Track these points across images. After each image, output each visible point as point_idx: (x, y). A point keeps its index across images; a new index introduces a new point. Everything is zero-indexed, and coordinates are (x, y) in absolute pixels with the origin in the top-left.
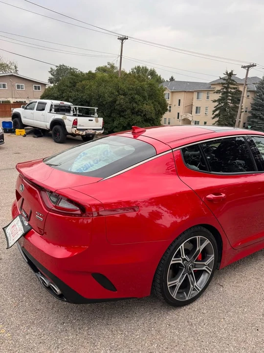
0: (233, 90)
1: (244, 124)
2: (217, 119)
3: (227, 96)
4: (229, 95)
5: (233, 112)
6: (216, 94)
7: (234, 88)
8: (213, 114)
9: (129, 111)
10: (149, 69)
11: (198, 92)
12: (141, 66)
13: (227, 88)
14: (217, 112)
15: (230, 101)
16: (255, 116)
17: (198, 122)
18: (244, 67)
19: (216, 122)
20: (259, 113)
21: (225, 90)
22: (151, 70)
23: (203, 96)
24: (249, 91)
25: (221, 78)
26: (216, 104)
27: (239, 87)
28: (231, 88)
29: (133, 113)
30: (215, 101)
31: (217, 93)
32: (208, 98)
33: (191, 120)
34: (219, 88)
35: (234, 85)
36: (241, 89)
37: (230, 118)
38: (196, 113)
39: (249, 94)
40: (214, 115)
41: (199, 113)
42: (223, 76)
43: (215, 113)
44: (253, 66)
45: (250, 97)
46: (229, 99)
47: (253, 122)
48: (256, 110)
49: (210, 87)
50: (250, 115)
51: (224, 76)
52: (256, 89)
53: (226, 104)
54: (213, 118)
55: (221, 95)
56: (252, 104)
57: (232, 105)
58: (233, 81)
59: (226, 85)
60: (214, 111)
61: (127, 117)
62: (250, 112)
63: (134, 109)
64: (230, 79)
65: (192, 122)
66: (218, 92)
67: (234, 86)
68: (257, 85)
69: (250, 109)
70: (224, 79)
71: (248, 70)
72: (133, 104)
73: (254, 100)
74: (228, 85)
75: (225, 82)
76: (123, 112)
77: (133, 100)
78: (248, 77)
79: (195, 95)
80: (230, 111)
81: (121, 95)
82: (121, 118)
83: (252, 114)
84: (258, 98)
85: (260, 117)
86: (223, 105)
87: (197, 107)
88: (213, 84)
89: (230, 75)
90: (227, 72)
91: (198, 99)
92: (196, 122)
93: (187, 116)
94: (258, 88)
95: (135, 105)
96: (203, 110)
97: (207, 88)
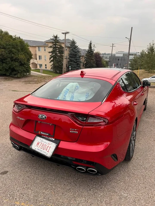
0: (58, 46)
1: (66, 65)
2: (52, 63)
3: (56, 50)
4: (57, 49)
5: (60, 59)
6: (49, 48)
7: (59, 45)
8: (50, 60)
9: (9, 59)
11: (39, 47)
13: (55, 45)
14: (52, 59)
15: (58, 53)
16: (71, 61)
17: (42, 65)
18: (63, 33)
19: (52, 64)
20: (73, 59)
21: (54, 46)
23: (42, 49)
24: (67, 47)
25: (51, 39)
26: (51, 54)
27: (62, 44)
28: (58, 45)
30: (50, 52)
31: (50, 47)
32: (45, 50)
33: (37, 63)
34: (51, 45)
35: (59, 43)
36: (63, 46)
37: (59, 62)
38: (40, 59)
39: (66, 48)
40: (50, 61)
41: (41, 59)
42: (52, 38)
43: (51, 60)
44: (68, 33)
45: (67, 50)
46: (57, 51)
47: (71, 64)
48: (71, 57)
49: (45, 44)
50: (69, 60)
51: (53, 38)
52: (70, 46)
53: (56, 54)
54: (50, 62)
55: (52, 49)
56: (69, 54)
57: (59, 55)
58: (58, 41)
59: (55, 43)
60: (50, 58)
61: (8, 63)
62: (68, 58)
63: (12, 57)
64: (56, 39)
65: (38, 65)
66: (51, 47)
67: (59, 44)
68: (70, 44)
69: (68, 57)
70: (53, 40)
71: (65, 35)
72: (11, 55)
73: (70, 52)
74: (56, 43)
75: (53, 41)
76: (5, 60)
77: (11, 52)
78: (66, 39)
79: (37, 48)
80: (59, 58)
82: (4, 64)
83: (70, 60)
84: (71, 51)
85: (74, 61)
86: (54, 54)
87: (39, 56)
88: (47, 42)
89: (56, 37)
90: (54, 36)
91: (39, 51)
92: (40, 64)
93: (34, 61)
94: (71, 45)
95: (13, 55)
96: (43, 58)
97: (44, 45)
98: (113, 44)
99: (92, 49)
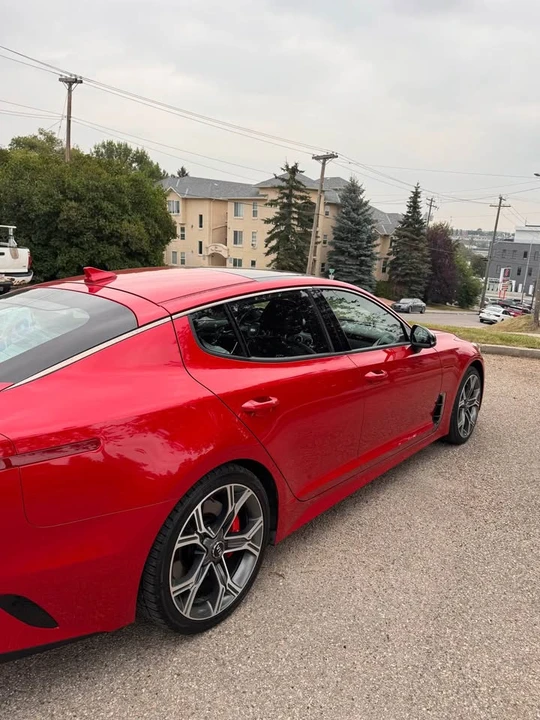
0: (299, 202)
1: (323, 265)
2: (274, 256)
3: (291, 212)
4: (294, 209)
5: (302, 244)
6: (269, 208)
7: (302, 198)
8: (266, 246)
9: (89, 235)
10: (134, 149)
11: (237, 202)
12: (115, 143)
13: (289, 196)
14: (274, 243)
15: (296, 223)
16: (340, 251)
17: (240, 261)
18: (317, 158)
19: (273, 261)
20: (345, 245)
21: (285, 201)
22: (138, 152)
23: (246, 209)
24: (329, 204)
25: (276, 178)
26: (271, 226)
27: (310, 195)
28: (296, 197)
29: (100, 239)
30: (268, 221)
31: (271, 205)
32: (255, 214)
33: (226, 256)
34: (273, 196)
35: (301, 191)
36: (314, 199)
37: (297, 254)
38: (235, 243)
39: (328, 208)
40: (268, 249)
41: (241, 242)
42: (281, 173)
43: (270, 245)
44: (333, 156)
45: (330, 215)
46: (294, 218)
47: (337, 261)
48: (342, 239)
49: (257, 194)
50: (332, 249)
51: (283, 173)
52: (339, 200)
53: (289, 226)
54: (267, 254)
55: (278, 210)
56: (334, 229)
57: (299, 229)
58: (299, 182)
59: (287, 191)
60: (268, 241)
61: (86, 246)
62: (331, 244)
63: (100, 230)
64: (293, 178)
65: (228, 261)
66: (273, 203)
67: (302, 194)
68: (341, 193)
69: (331, 238)
70: (283, 180)
71: (324, 164)
72: (98, 221)
73: (338, 220)
74: (291, 191)
75: (284, 184)
76: (77, 236)
77: (97, 211)
78: (325, 176)
79: (231, 207)
80: (296, 242)
81: (71, 200)
82: (73, 250)
83: (336, 247)
84: (344, 218)
85: (349, 253)
86: (283, 228)
87: (236, 233)
88: (263, 187)
89: (294, 171)
90: (287, 166)
91: (236, 215)
92: (235, 260)
93: (219, 249)
94: (344, 198)
95: (102, 222)
96: (247, 239)
97: (251, 196)
98: (501, 199)
99: (418, 213)
